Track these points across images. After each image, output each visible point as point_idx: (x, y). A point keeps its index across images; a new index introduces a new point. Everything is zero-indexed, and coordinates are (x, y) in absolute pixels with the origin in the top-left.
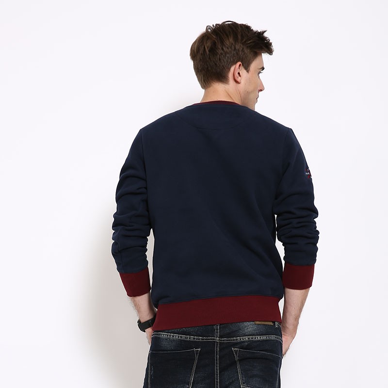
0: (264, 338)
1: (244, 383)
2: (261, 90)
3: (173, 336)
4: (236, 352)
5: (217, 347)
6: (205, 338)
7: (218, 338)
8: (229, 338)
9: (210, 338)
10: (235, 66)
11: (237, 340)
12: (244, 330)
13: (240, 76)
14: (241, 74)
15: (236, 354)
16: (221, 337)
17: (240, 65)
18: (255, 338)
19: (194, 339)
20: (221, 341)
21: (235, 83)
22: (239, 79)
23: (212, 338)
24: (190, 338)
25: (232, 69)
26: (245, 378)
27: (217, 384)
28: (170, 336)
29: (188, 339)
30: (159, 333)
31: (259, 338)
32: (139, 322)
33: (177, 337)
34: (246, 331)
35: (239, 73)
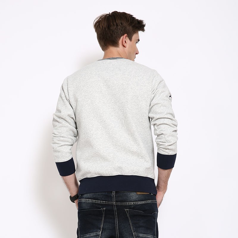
0: (143, 202)
1: (134, 231)
2: (137, 54)
3: (88, 201)
4: (127, 211)
5: (115, 208)
6: (107, 202)
7: (115, 203)
8: (121, 202)
9: (110, 202)
10: (123, 36)
11: (126, 204)
12: (131, 199)
13: (126, 43)
14: (126, 42)
15: (128, 213)
16: (116, 201)
17: (126, 36)
18: (138, 203)
19: (100, 202)
20: (117, 204)
21: (123, 47)
22: (125, 45)
23: (111, 202)
24: (98, 202)
25: (122, 38)
26: (135, 228)
27: (117, 230)
28: (87, 200)
29: (97, 202)
30: (81, 199)
31: (140, 203)
32: (71, 197)
33: (90, 201)
34: (132, 199)
35: (125, 41)
